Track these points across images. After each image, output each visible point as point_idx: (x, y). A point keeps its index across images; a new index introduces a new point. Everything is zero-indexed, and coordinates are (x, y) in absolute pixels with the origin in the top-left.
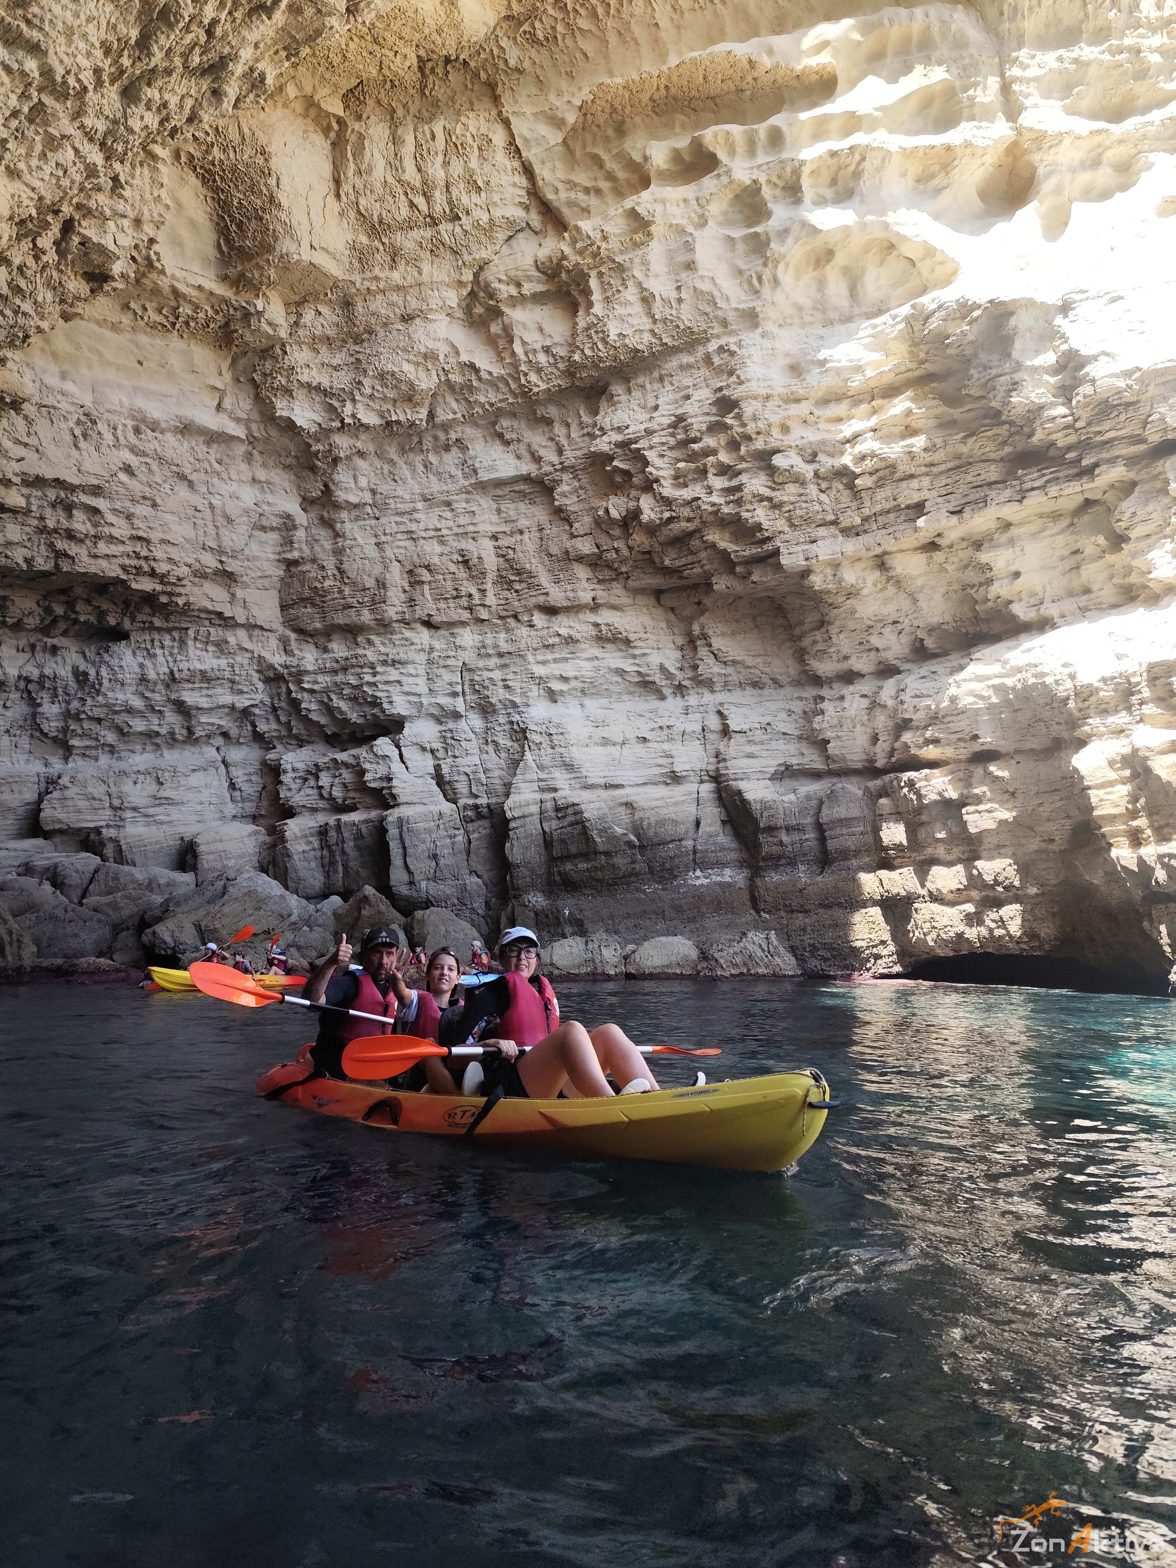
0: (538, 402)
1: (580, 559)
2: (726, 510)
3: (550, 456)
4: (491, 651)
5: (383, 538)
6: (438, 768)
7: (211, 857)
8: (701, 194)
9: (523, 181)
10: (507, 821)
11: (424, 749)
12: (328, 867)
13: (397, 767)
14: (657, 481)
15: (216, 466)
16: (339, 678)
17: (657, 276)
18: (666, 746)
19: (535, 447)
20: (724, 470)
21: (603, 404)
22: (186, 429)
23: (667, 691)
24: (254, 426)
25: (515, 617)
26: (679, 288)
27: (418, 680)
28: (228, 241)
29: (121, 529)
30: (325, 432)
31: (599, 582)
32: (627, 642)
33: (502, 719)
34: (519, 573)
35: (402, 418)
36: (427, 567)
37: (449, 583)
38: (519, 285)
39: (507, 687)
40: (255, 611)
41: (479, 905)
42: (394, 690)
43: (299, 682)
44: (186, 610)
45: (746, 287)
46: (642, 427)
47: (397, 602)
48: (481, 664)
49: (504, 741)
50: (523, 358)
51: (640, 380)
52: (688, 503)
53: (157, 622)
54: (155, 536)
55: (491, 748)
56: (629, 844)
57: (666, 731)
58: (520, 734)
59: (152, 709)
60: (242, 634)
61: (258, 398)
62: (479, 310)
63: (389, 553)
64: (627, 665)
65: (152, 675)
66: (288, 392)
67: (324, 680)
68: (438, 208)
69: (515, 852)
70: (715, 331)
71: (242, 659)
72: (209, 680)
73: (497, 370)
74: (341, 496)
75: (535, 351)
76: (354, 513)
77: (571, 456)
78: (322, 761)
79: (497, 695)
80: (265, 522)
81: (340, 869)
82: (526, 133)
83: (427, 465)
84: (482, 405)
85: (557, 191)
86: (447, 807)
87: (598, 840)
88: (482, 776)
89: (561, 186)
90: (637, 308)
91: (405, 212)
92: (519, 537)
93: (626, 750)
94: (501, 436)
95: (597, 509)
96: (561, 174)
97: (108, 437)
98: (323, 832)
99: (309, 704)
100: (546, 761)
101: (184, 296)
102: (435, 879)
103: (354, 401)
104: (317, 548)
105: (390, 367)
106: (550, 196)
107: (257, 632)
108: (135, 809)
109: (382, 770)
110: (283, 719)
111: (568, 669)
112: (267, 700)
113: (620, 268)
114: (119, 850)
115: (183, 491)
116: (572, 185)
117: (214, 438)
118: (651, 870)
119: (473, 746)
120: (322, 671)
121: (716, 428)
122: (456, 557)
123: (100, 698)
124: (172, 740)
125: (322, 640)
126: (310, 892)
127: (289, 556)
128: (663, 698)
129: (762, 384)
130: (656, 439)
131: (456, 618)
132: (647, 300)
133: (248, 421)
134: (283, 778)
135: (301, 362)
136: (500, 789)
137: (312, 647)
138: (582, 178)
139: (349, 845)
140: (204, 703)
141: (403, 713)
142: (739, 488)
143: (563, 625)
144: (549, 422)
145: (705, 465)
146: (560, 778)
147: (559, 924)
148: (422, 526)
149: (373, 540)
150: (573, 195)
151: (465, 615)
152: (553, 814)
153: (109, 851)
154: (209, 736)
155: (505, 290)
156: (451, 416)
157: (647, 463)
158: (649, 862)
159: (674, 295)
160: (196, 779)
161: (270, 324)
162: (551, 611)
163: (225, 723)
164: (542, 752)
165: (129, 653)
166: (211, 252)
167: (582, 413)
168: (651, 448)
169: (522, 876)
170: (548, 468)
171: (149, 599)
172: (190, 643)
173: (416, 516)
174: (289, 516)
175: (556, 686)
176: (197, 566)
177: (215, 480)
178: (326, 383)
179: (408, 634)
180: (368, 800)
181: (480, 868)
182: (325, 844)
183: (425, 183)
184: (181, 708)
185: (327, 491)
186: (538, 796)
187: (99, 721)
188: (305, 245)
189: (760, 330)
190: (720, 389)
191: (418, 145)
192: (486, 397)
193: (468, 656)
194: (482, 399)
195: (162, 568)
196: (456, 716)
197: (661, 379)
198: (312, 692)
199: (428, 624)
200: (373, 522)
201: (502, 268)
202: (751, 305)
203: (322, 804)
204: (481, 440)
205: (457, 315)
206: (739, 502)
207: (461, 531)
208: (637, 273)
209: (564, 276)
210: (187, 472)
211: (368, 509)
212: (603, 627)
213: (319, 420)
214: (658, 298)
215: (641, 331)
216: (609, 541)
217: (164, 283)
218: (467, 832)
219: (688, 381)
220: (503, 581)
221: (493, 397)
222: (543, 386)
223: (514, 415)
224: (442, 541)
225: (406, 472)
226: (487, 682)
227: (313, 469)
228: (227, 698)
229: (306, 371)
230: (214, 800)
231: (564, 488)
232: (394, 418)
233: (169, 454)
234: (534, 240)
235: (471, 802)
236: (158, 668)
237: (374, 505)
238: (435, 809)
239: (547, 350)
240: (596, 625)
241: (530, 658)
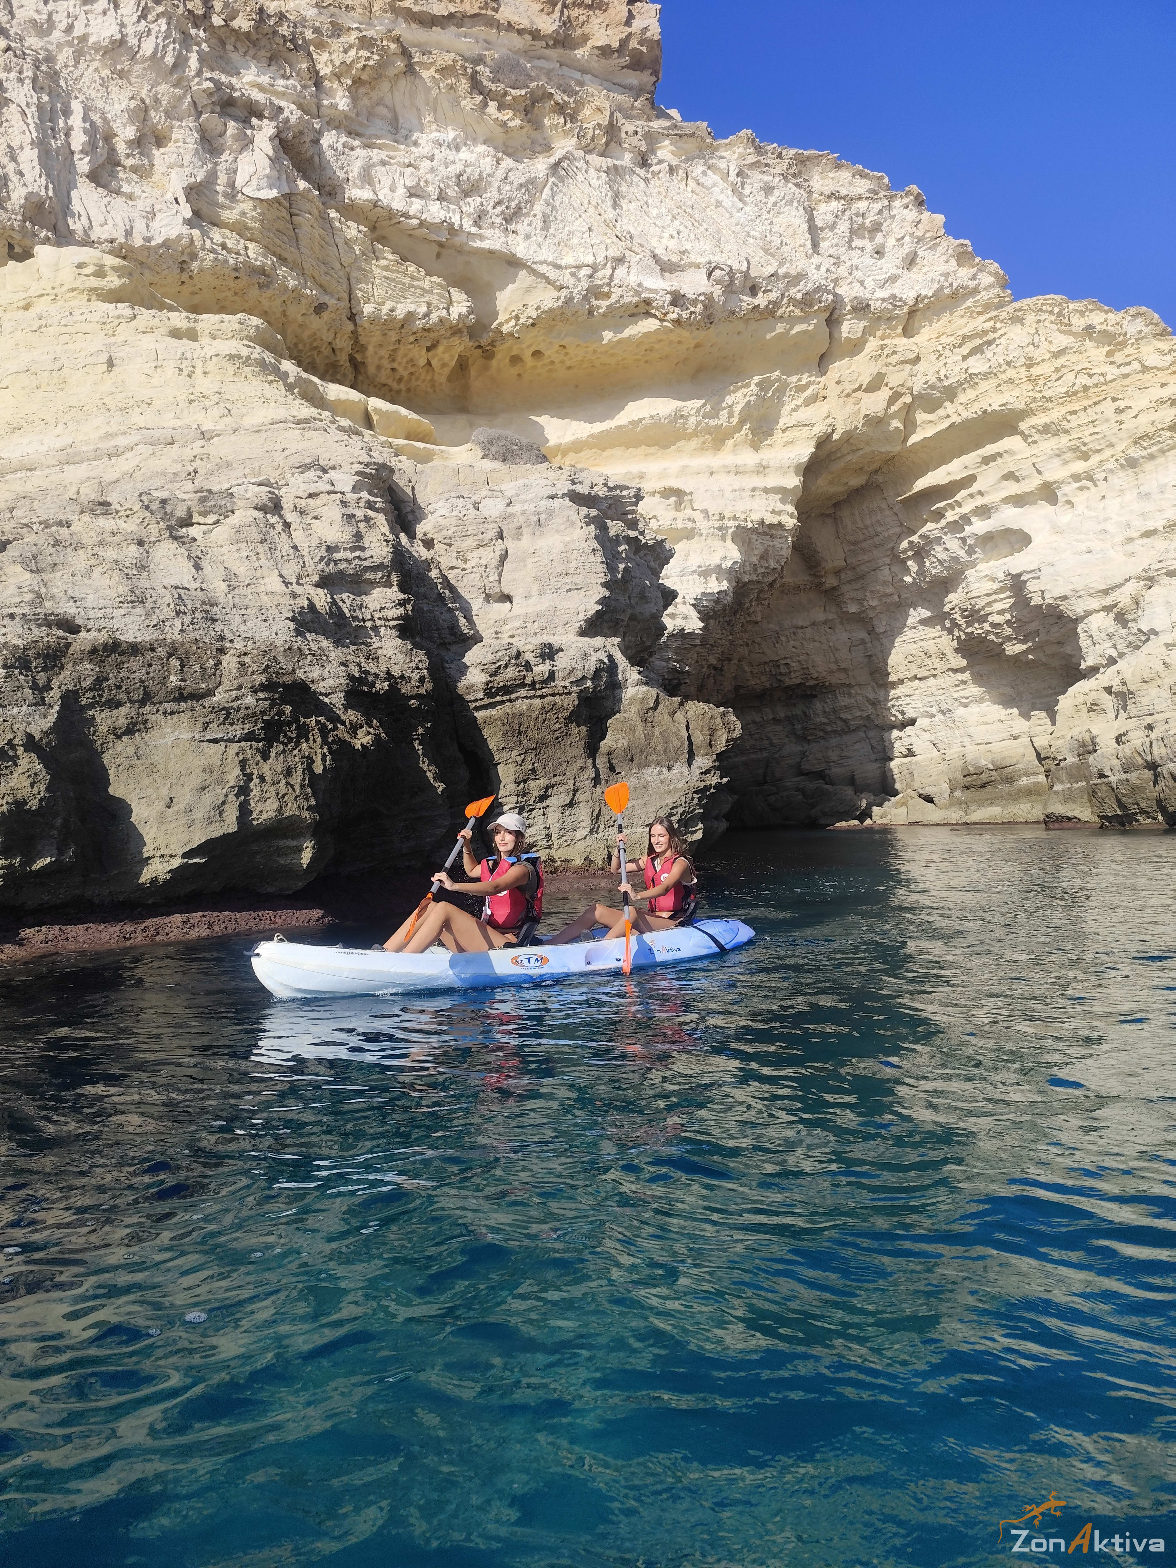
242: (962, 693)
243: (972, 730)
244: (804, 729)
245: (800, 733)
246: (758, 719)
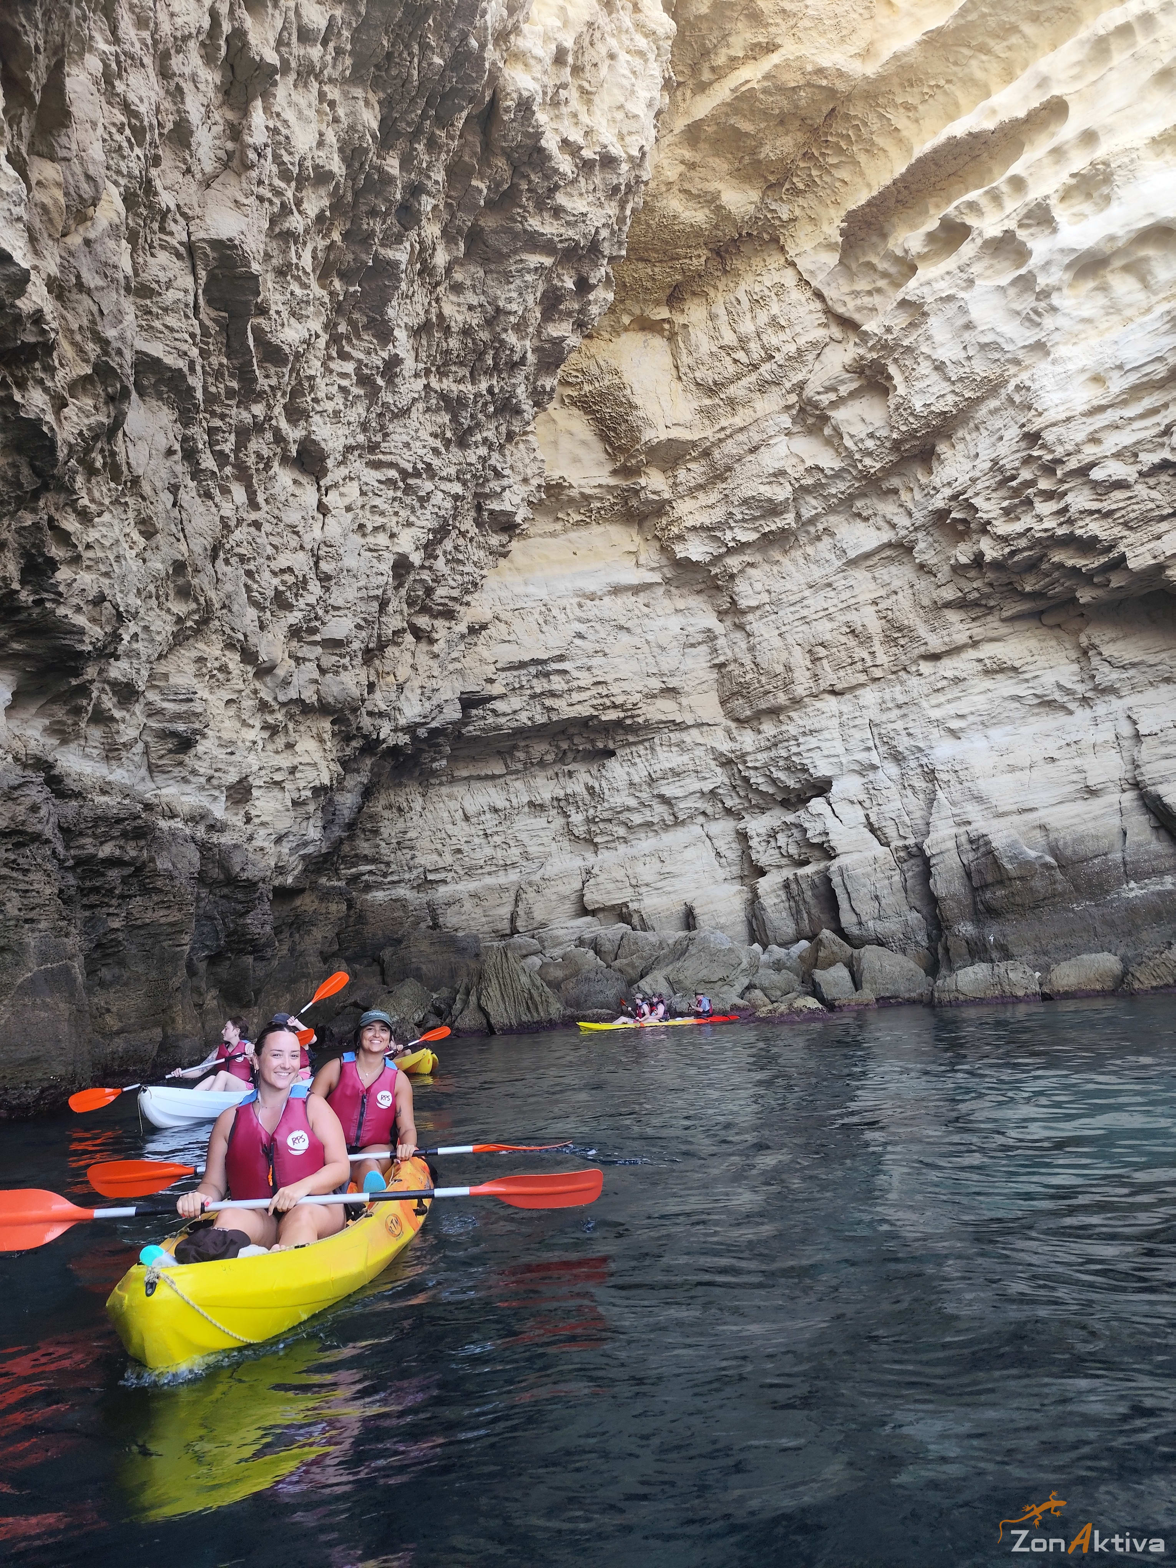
0: (879, 479)
1: (948, 605)
2: (1060, 532)
3: (903, 521)
4: (890, 705)
5: (784, 629)
6: (867, 817)
7: (705, 917)
8: (961, 262)
9: (818, 305)
10: (929, 859)
11: (852, 802)
12: (796, 915)
13: (831, 823)
14: (989, 523)
15: (646, 610)
16: (773, 753)
17: (942, 345)
18: (1078, 762)
19: (889, 516)
20: (1049, 495)
21: (935, 464)
22: (617, 590)
23: (1072, 706)
24: (665, 570)
25: (905, 669)
26: (965, 348)
27: (835, 743)
28: (611, 444)
29: (585, 679)
30: (717, 559)
31: (973, 620)
32: (1015, 669)
33: (913, 764)
34: (900, 629)
35: (773, 527)
36: (822, 644)
37: (843, 653)
38: (836, 390)
39: (909, 734)
40: (700, 712)
41: (922, 938)
42: (815, 754)
43: (745, 762)
44: (647, 726)
45: (1027, 324)
46: (968, 476)
47: (803, 680)
48: (884, 717)
49: (920, 783)
50: (855, 448)
51: (960, 434)
52: (1021, 535)
53: (631, 739)
54: (609, 678)
55: (909, 792)
56: (1047, 866)
57: (1074, 747)
58: (930, 775)
59: (642, 804)
60: (694, 732)
61: (663, 549)
62: (810, 421)
63: (790, 640)
64: (1021, 690)
65: (636, 780)
66: (680, 538)
67: (763, 757)
68: (755, 356)
69: (940, 886)
70: (1011, 372)
71: (699, 752)
72: (678, 775)
73: (837, 464)
74: (743, 603)
75: (862, 440)
76: (758, 613)
77: (919, 517)
78: (777, 823)
79: (903, 743)
80: (692, 641)
81: (805, 916)
82: (811, 267)
83: (806, 557)
84: (835, 496)
85: (845, 304)
86: (881, 851)
87: (1009, 867)
88: (906, 818)
89: (847, 299)
90: (935, 377)
91: (732, 369)
92: (894, 597)
93: (1036, 772)
94: (859, 515)
95: (949, 558)
96: (846, 289)
97: (562, 617)
98: (786, 885)
99: (757, 779)
100: (957, 797)
101: (591, 496)
102: (880, 918)
103: (731, 528)
104: (737, 650)
105: (750, 493)
106: (840, 310)
107: (705, 728)
108: (647, 885)
109: (819, 828)
110: (742, 794)
111: (963, 707)
112: (726, 781)
113: (909, 350)
114: (642, 919)
115: (624, 637)
116: (856, 294)
117: (637, 589)
118: (1077, 888)
119: (893, 791)
120: (760, 750)
121: (1028, 461)
122: (845, 629)
123: (606, 804)
124: (666, 827)
125: (755, 723)
126: (786, 938)
127: (716, 661)
128: (1071, 713)
129: (1061, 408)
130: (980, 485)
131: (855, 682)
132: (939, 367)
133: (660, 568)
134: (751, 843)
135: (686, 511)
136: (923, 827)
137: (749, 731)
138: (863, 285)
139: (808, 894)
140: (679, 793)
141: (828, 774)
142: (1065, 510)
143: (948, 667)
144: (896, 491)
145: (1027, 497)
146: (972, 811)
147: (986, 950)
148: (812, 610)
149: (777, 632)
150: (859, 302)
151: (862, 678)
152: (968, 847)
153: (635, 920)
154: (691, 817)
155: (826, 399)
156: (814, 512)
157: (977, 510)
158: (1073, 881)
159: (963, 355)
160: (689, 854)
161: (654, 493)
162: (935, 657)
163: (701, 805)
164: (952, 789)
165: (617, 765)
166: (603, 456)
167: (920, 476)
168: (977, 494)
169: (950, 908)
170: (903, 532)
171: (618, 724)
172: (658, 748)
173: (805, 602)
174: (709, 630)
175: (955, 724)
176: (646, 690)
177: (646, 621)
178: (707, 522)
179: (818, 705)
180: (817, 853)
181: (918, 904)
182: (790, 897)
183: (740, 340)
184: (665, 800)
185: (734, 602)
186: (955, 830)
187: (610, 821)
188: (661, 427)
189: (1050, 359)
190: (1023, 425)
191: (729, 313)
192: (839, 487)
193: (873, 713)
194: (833, 491)
195: (619, 700)
196: (874, 767)
197: (977, 428)
198: (756, 768)
199: (834, 693)
200: (774, 617)
201: (818, 383)
202: (1036, 339)
203: (784, 861)
204: (845, 524)
205: (795, 430)
206: (1070, 522)
207: (845, 605)
208: (924, 349)
209: (868, 372)
210: (622, 623)
211: (767, 607)
212: (987, 661)
213: (711, 550)
214: (948, 363)
215: (943, 396)
216: (969, 584)
217: (574, 493)
218: (902, 871)
219: (999, 424)
220: (889, 640)
221: (842, 486)
222: (878, 465)
223: (864, 495)
224: (830, 617)
225: (792, 568)
226: (892, 734)
227: (718, 588)
228: (697, 786)
229: (690, 517)
230: (707, 868)
231: (921, 545)
232: (767, 529)
233: (606, 615)
234: (840, 347)
235: (901, 843)
236: (639, 774)
237: (771, 603)
238: (869, 855)
239: (871, 435)
240: (980, 660)
241: (924, 704)
242: (951, 709)
243: (983, 786)
244: (590, 821)
245: (580, 830)
246: (500, 803)
